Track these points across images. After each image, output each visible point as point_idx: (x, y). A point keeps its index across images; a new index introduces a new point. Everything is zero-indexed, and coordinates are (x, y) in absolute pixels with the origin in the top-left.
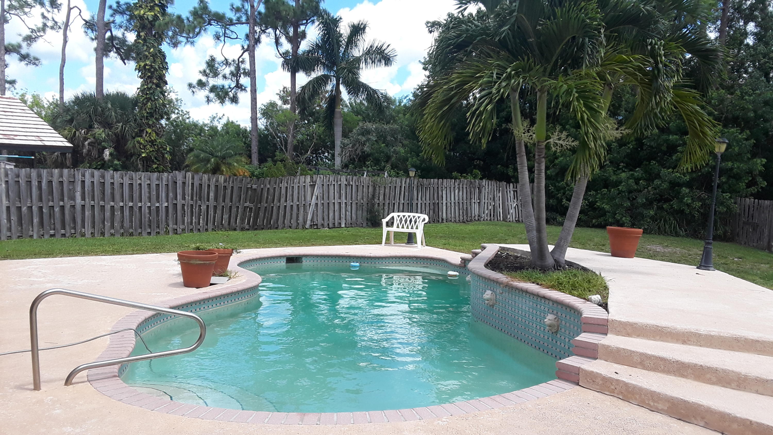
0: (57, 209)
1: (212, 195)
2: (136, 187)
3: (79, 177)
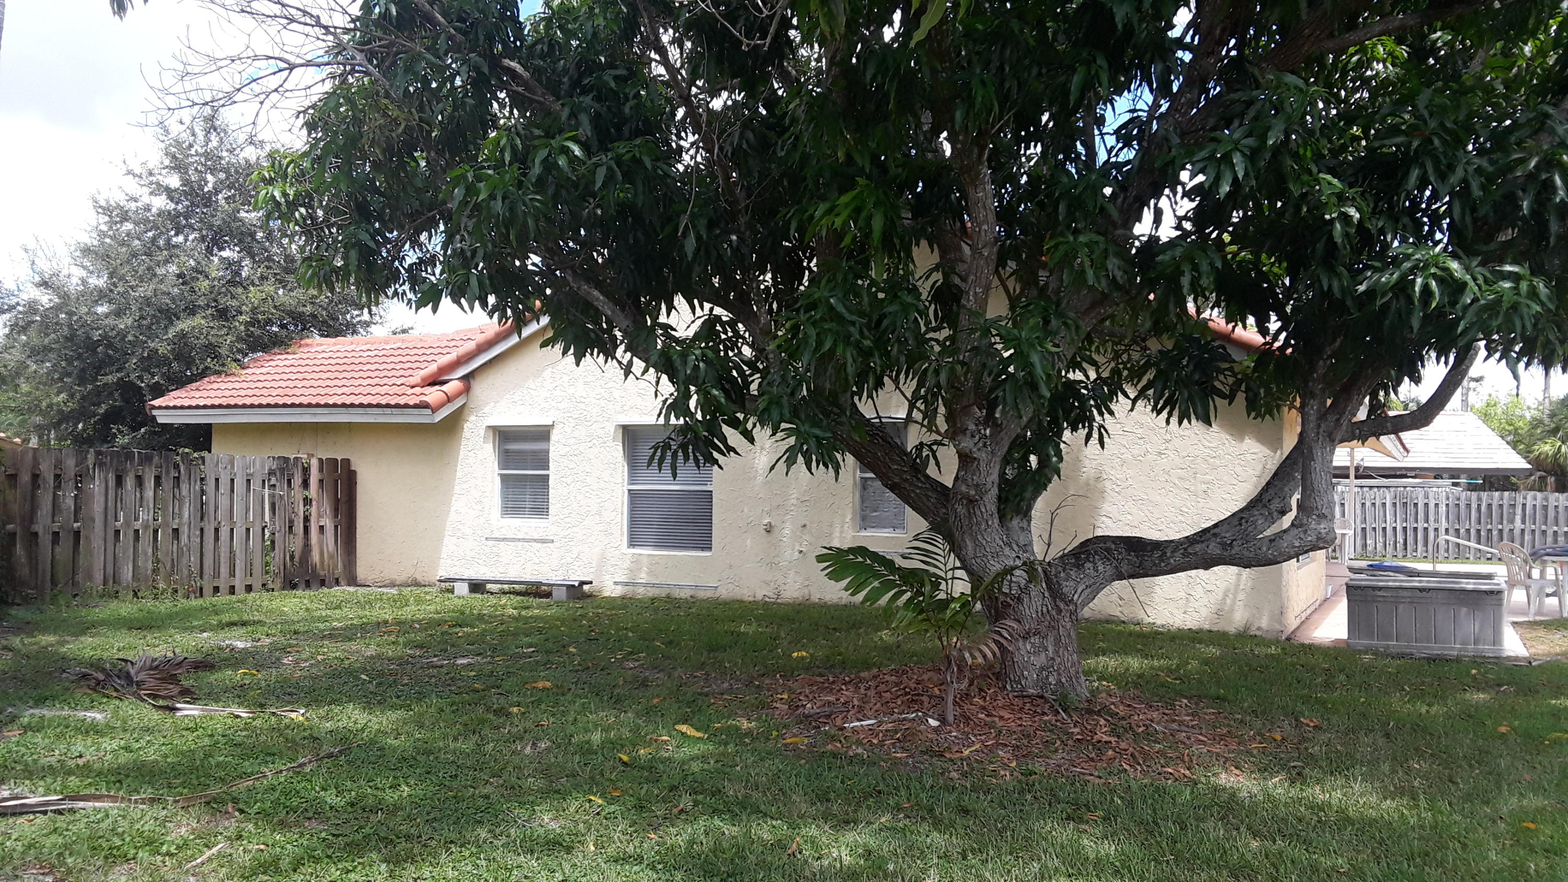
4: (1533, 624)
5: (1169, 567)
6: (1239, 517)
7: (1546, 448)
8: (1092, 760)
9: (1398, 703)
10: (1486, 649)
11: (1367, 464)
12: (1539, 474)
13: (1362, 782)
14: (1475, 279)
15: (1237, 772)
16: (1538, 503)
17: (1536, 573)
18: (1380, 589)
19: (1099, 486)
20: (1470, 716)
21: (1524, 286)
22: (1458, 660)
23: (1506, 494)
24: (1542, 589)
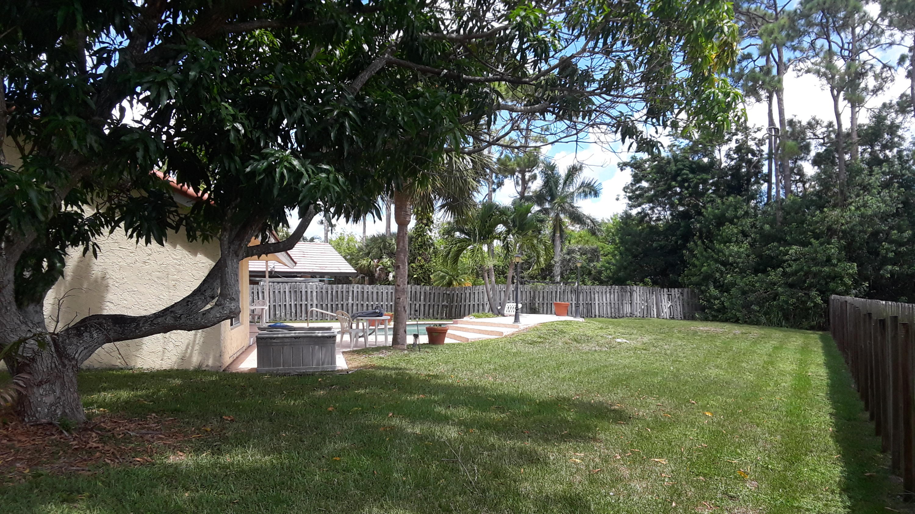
0: (340, 306)
1: (422, 297)
2: (380, 294)
3: (351, 289)
4: (353, 352)
5: (142, 333)
6: (187, 301)
7: (364, 262)
8: (85, 460)
9: (279, 402)
10: (327, 367)
11: (276, 270)
12: (361, 275)
13: (252, 448)
14: (307, 171)
15: (181, 454)
16: (359, 290)
17: (354, 326)
18: (274, 338)
19: (105, 282)
20: (315, 404)
21: (331, 176)
22: (313, 374)
23: (345, 285)
24: (357, 333)
